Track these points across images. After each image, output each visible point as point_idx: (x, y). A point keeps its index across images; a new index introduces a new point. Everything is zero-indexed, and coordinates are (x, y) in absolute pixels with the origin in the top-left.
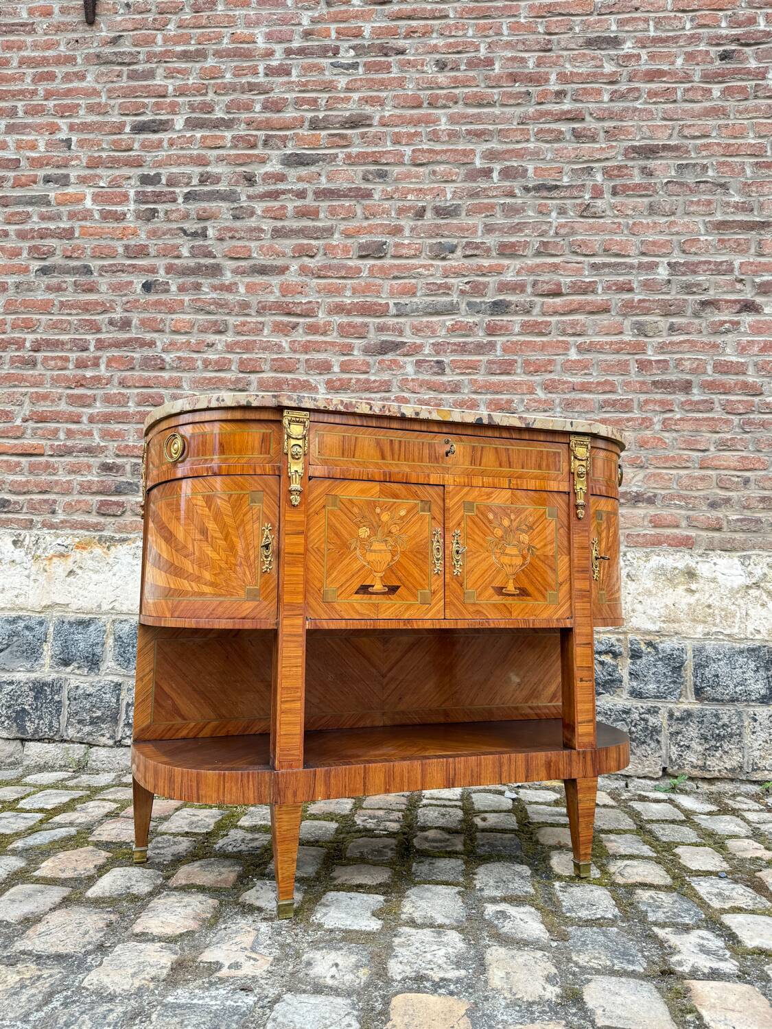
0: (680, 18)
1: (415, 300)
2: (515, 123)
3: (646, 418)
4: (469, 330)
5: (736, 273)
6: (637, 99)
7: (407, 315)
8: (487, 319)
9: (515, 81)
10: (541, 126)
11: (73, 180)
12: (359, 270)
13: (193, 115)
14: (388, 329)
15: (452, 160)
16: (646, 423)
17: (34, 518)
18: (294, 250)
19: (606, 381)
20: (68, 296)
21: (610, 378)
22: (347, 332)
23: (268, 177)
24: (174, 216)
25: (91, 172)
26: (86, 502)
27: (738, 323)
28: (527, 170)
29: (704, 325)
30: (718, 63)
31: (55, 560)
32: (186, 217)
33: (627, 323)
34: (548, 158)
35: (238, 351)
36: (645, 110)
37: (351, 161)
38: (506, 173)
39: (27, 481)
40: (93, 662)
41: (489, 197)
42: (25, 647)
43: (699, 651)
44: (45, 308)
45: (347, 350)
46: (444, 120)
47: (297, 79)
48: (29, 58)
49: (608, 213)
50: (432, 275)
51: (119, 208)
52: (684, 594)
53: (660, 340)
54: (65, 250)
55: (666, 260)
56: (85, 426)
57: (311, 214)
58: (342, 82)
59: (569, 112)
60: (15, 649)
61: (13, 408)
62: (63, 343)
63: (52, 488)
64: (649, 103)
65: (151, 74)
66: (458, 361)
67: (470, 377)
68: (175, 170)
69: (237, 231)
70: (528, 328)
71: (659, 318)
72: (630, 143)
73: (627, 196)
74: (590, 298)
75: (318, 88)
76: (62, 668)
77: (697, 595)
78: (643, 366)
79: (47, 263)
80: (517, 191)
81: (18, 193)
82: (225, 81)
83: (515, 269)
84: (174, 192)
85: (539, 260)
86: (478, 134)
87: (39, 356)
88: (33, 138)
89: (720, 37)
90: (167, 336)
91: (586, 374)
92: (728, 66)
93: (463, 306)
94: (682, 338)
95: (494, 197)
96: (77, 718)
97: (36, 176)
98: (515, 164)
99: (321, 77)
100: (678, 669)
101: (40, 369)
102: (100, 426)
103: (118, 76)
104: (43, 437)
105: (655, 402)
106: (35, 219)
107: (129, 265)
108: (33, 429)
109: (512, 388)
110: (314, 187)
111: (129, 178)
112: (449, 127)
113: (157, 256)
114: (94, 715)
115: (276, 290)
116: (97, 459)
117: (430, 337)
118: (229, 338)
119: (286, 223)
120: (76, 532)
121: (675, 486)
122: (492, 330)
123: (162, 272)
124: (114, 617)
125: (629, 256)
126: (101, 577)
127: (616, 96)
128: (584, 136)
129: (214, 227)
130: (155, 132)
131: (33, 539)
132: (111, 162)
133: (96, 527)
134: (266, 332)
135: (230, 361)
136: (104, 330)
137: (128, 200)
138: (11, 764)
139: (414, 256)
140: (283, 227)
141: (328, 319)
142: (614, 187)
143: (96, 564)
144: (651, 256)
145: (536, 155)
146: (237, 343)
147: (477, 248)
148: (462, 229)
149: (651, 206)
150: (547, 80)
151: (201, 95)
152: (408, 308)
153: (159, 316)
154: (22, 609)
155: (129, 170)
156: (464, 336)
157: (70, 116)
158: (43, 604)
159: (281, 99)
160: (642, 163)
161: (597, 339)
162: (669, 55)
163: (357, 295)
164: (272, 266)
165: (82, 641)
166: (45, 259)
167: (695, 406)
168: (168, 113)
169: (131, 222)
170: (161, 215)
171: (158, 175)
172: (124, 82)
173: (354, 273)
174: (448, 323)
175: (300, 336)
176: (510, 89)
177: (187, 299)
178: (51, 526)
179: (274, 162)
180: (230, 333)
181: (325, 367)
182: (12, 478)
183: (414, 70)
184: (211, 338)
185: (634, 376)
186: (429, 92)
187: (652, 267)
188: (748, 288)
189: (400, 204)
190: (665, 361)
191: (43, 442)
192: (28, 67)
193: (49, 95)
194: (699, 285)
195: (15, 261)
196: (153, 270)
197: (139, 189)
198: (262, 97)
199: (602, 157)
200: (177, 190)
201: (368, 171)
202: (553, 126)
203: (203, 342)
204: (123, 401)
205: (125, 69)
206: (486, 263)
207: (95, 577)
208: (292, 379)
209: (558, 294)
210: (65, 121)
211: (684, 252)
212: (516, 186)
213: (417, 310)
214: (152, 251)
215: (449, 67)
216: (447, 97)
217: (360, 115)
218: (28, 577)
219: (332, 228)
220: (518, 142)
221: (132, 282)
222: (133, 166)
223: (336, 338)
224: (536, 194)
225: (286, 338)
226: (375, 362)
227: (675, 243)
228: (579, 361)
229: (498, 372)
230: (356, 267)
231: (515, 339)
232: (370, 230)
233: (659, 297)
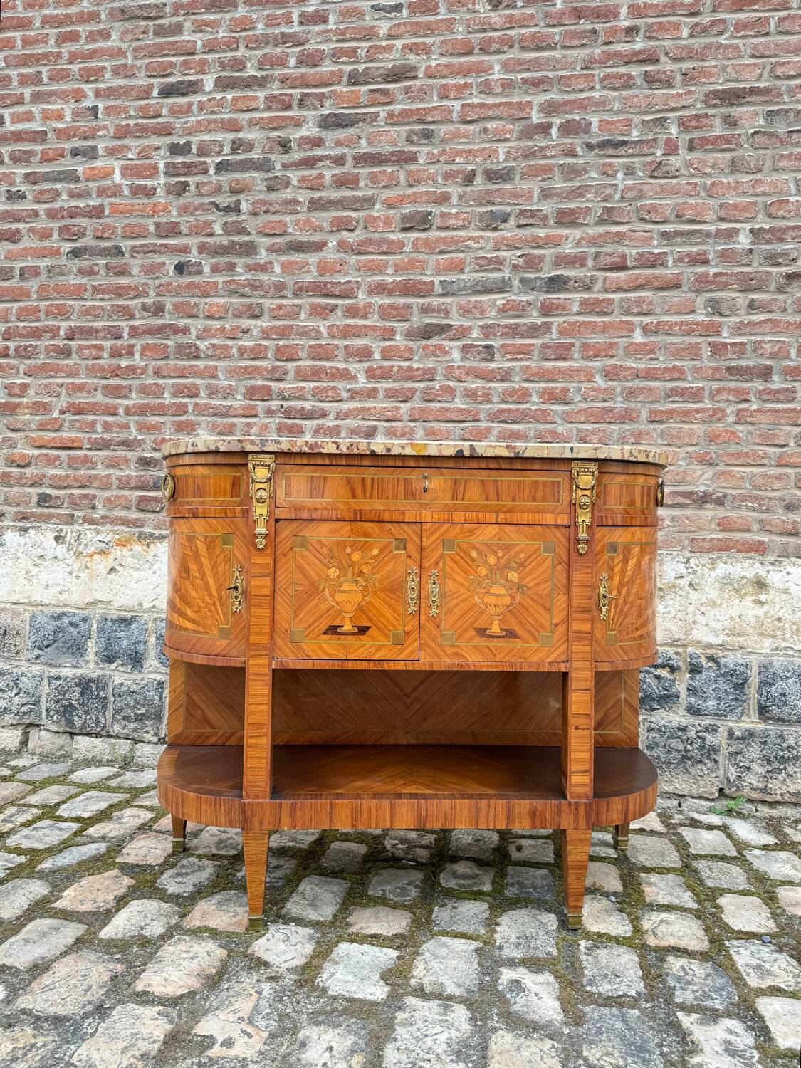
1: (463, 277)
2: (578, 69)
3: (718, 409)
4: (521, 310)
6: (722, 33)
7: (453, 294)
8: (543, 297)
9: (580, 18)
10: (608, 70)
11: (101, 152)
12: (402, 244)
13: (224, 74)
15: (505, 115)
16: (718, 415)
17: (75, 513)
18: (332, 224)
19: (674, 367)
20: (101, 280)
21: (679, 363)
22: (389, 314)
23: (304, 142)
24: (205, 189)
25: (120, 142)
26: (125, 497)
28: (591, 124)
29: (789, 302)
31: (96, 557)
32: (218, 190)
33: (700, 301)
34: (615, 109)
35: (274, 337)
36: (731, 46)
37: (394, 120)
38: (567, 129)
39: (67, 475)
40: (136, 660)
41: (546, 157)
42: (70, 643)
43: (766, 668)
44: (78, 293)
45: (388, 334)
46: (497, 68)
47: (334, 27)
48: (52, 17)
49: (683, 172)
50: (481, 248)
51: (149, 183)
52: (752, 605)
53: (738, 320)
54: (95, 230)
55: (748, 226)
56: (121, 419)
57: (350, 182)
58: (384, 27)
59: (640, 52)
60: (61, 645)
61: (50, 399)
62: (97, 331)
63: (91, 483)
64: (737, 38)
65: (178, 29)
66: (509, 345)
67: (523, 363)
68: (206, 137)
69: (271, 204)
70: (590, 307)
71: (738, 295)
72: (711, 88)
73: (706, 151)
74: (659, 271)
75: (358, 36)
76: (106, 665)
77: (766, 607)
78: (717, 349)
79: (77, 245)
80: (578, 149)
81: (46, 168)
82: (257, 32)
83: (574, 239)
84: (205, 163)
85: (601, 229)
86: (536, 84)
87: (74, 344)
88: (59, 107)
90: (201, 321)
91: (651, 359)
93: (516, 283)
94: (762, 317)
95: (552, 157)
96: (122, 714)
97: (63, 149)
98: (577, 118)
99: (361, 23)
100: (741, 685)
101: (74, 359)
102: (136, 418)
103: (144, 33)
104: (81, 430)
105: (729, 390)
106: (64, 196)
107: (161, 245)
108: (71, 421)
109: (569, 375)
110: (353, 152)
111: (159, 148)
112: (502, 76)
113: (190, 234)
114: (139, 712)
115: (313, 269)
116: (135, 453)
117: (479, 319)
118: (265, 323)
119: (323, 194)
120: (116, 528)
121: (748, 486)
123: (194, 251)
124: (155, 615)
125: (705, 222)
126: (141, 575)
127: (697, 31)
128: (657, 81)
129: (247, 200)
130: (184, 95)
131: (75, 534)
132: (138, 131)
133: (136, 523)
134: (303, 316)
135: (266, 348)
136: (137, 316)
137: (157, 172)
138: (61, 756)
139: (463, 227)
140: (320, 198)
141: (369, 300)
142: (691, 141)
143: (136, 561)
144: (731, 221)
145: (601, 105)
146: (272, 328)
147: (532, 216)
148: (516, 195)
149: (733, 161)
150: (617, 15)
151: (232, 50)
152: (455, 287)
153: (193, 300)
154: (66, 605)
155: (158, 139)
156: (516, 317)
157: (96, 81)
158: (86, 601)
159: (317, 50)
160: (724, 110)
161: (665, 319)
163: (399, 272)
164: (308, 242)
165: (124, 639)
166: (75, 240)
167: (774, 396)
168: (197, 73)
169: (161, 198)
170: (192, 188)
171: (188, 144)
172: (151, 40)
173: (396, 248)
174: (499, 303)
175: (339, 320)
176: (573, 28)
177: (221, 280)
178: (92, 522)
179: (310, 124)
180: (266, 317)
181: (365, 354)
182: (51, 472)
183: (465, 9)
184: (247, 323)
185: (706, 361)
186: (481, 35)
187: (732, 234)
189: (447, 168)
190: (742, 344)
191: (81, 435)
192: (52, 27)
193: (73, 58)
194: (786, 254)
195: (47, 243)
196: (185, 250)
197: (169, 161)
198: (297, 49)
199: (678, 105)
200: (209, 160)
201: (412, 132)
202: (622, 70)
203: (238, 327)
204: (158, 392)
205: (151, 23)
206: (542, 233)
207: (135, 574)
208: (331, 368)
209: (623, 268)
210: (91, 86)
211: (770, 216)
212: (578, 143)
213: (465, 288)
214: (184, 228)
215: (504, 4)
216: (502, 41)
217: (404, 66)
218: (71, 573)
219: (373, 197)
220: (581, 91)
221: (164, 264)
222: (161, 135)
223: (377, 321)
224: (601, 153)
225: (325, 322)
226: (419, 347)
227: (760, 206)
228: (644, 344)
229: (553, 357)
230: (399, 241)
231: (572, 319)
232: (414, 199)
233: (736, 270)
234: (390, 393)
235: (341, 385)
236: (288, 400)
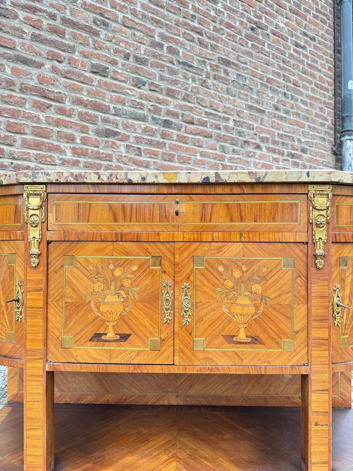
0: (238, 3)
1: (125, 108)
2: (173, 23)
4: (153, 133)
5: (255, 130)
6: (223, 34)
7: (120, 116)
8: (162, 129)
10: (186, 30)
12: (92, 80)
14: (110, 122)
15: (143, 31)
18: (48, 54)
22: (85, 118)
27: (254, 153)
28: (179, 52)
29: (244, 152)
30: (250, 31)
33: (218, 145)
34: (188, 49)
35: (6, 115)
36: (226, 41)
37: (86, 7)
38: (170, 50)
41: (162, 60)
45: (84, 130)
46: (139, 5)
49: (212, 87)
50: (133, 96)
53: (230, 156)
55: (232, 118)
57: (62, 34)
59: (197, 28)
64: (227, 39)
66: (148, 150)
67: (155, 160)
70: (181, 139)
71: (229, 145)
72: (220, 55)
73: (219, 81)
74: (205, 129)
80: (174, 62)
83: (174, 104)
85: (184, 103)
86: (158, 22)
89: (251, 19)
91: (203, 167)
92: (253, 34)
93: (150, 118)
94: (237, 156)
95: (164, 61)
98: (174, 47)
110: (62, 15)
112: (142, 11)
115: (35, 78)
117: (133, 132)
122: (164, 135)
125: (219, 112)
127: (215, 29)
128: (203, 44)
134: (27, 106)
139: (124, 82)
140: (40, 35)
141: (72, 107)
142: (215, 75)
144: (227, 114)
146: (5, 109)
147: (156, 87)
148: (149, 74)
149: (227, 89)
150: (188, 6)
152: (121, 112)
156: (150, 135)
160: (225, 67)
161: (207, 150)
162: (234, 19)
163: (90, 95)
164: (31, 60)
173: (88, 81)
174: (143, 126)
175: (53, 115)
176: (172, 3)
181: (70, 139)
187: (227, 119)
188: (258, 138)
189: (116, 47)
194: (243, 133)
199: (210, 58)
201: (96, 18)
202: (191, 33)
206: (161, 97)
208: (48, 143)
209: (192, 123)
211: (238, 115)
212: (174, 58)
213: (126, 114)
219: (74, 47)
220: (175, 34)
223: (77, 120)
224: (183, 67)
225: (43, 114)
226: (102, 141)
227: (235, 111)
228: (201, 160)
229: (167, 159)
230: (90, 78)
231: (174, 143)
232: (98, 57)
233: (230, 135)
234: (87, 165)
235: (55, 155)
236: (16, 159)
